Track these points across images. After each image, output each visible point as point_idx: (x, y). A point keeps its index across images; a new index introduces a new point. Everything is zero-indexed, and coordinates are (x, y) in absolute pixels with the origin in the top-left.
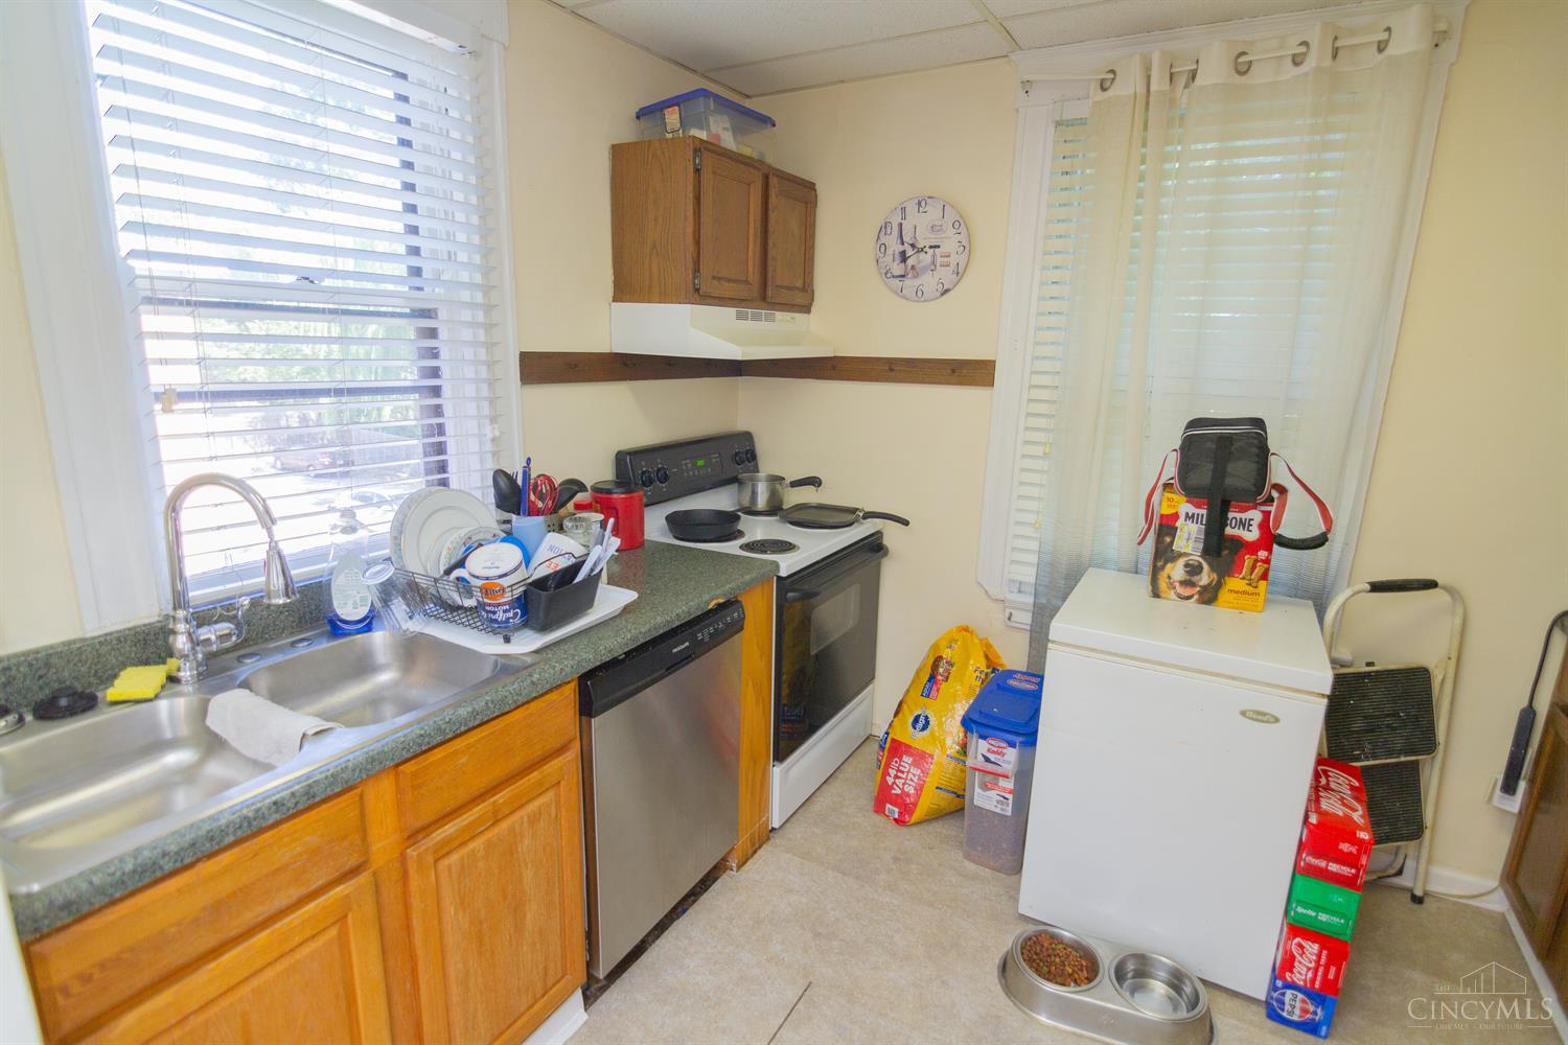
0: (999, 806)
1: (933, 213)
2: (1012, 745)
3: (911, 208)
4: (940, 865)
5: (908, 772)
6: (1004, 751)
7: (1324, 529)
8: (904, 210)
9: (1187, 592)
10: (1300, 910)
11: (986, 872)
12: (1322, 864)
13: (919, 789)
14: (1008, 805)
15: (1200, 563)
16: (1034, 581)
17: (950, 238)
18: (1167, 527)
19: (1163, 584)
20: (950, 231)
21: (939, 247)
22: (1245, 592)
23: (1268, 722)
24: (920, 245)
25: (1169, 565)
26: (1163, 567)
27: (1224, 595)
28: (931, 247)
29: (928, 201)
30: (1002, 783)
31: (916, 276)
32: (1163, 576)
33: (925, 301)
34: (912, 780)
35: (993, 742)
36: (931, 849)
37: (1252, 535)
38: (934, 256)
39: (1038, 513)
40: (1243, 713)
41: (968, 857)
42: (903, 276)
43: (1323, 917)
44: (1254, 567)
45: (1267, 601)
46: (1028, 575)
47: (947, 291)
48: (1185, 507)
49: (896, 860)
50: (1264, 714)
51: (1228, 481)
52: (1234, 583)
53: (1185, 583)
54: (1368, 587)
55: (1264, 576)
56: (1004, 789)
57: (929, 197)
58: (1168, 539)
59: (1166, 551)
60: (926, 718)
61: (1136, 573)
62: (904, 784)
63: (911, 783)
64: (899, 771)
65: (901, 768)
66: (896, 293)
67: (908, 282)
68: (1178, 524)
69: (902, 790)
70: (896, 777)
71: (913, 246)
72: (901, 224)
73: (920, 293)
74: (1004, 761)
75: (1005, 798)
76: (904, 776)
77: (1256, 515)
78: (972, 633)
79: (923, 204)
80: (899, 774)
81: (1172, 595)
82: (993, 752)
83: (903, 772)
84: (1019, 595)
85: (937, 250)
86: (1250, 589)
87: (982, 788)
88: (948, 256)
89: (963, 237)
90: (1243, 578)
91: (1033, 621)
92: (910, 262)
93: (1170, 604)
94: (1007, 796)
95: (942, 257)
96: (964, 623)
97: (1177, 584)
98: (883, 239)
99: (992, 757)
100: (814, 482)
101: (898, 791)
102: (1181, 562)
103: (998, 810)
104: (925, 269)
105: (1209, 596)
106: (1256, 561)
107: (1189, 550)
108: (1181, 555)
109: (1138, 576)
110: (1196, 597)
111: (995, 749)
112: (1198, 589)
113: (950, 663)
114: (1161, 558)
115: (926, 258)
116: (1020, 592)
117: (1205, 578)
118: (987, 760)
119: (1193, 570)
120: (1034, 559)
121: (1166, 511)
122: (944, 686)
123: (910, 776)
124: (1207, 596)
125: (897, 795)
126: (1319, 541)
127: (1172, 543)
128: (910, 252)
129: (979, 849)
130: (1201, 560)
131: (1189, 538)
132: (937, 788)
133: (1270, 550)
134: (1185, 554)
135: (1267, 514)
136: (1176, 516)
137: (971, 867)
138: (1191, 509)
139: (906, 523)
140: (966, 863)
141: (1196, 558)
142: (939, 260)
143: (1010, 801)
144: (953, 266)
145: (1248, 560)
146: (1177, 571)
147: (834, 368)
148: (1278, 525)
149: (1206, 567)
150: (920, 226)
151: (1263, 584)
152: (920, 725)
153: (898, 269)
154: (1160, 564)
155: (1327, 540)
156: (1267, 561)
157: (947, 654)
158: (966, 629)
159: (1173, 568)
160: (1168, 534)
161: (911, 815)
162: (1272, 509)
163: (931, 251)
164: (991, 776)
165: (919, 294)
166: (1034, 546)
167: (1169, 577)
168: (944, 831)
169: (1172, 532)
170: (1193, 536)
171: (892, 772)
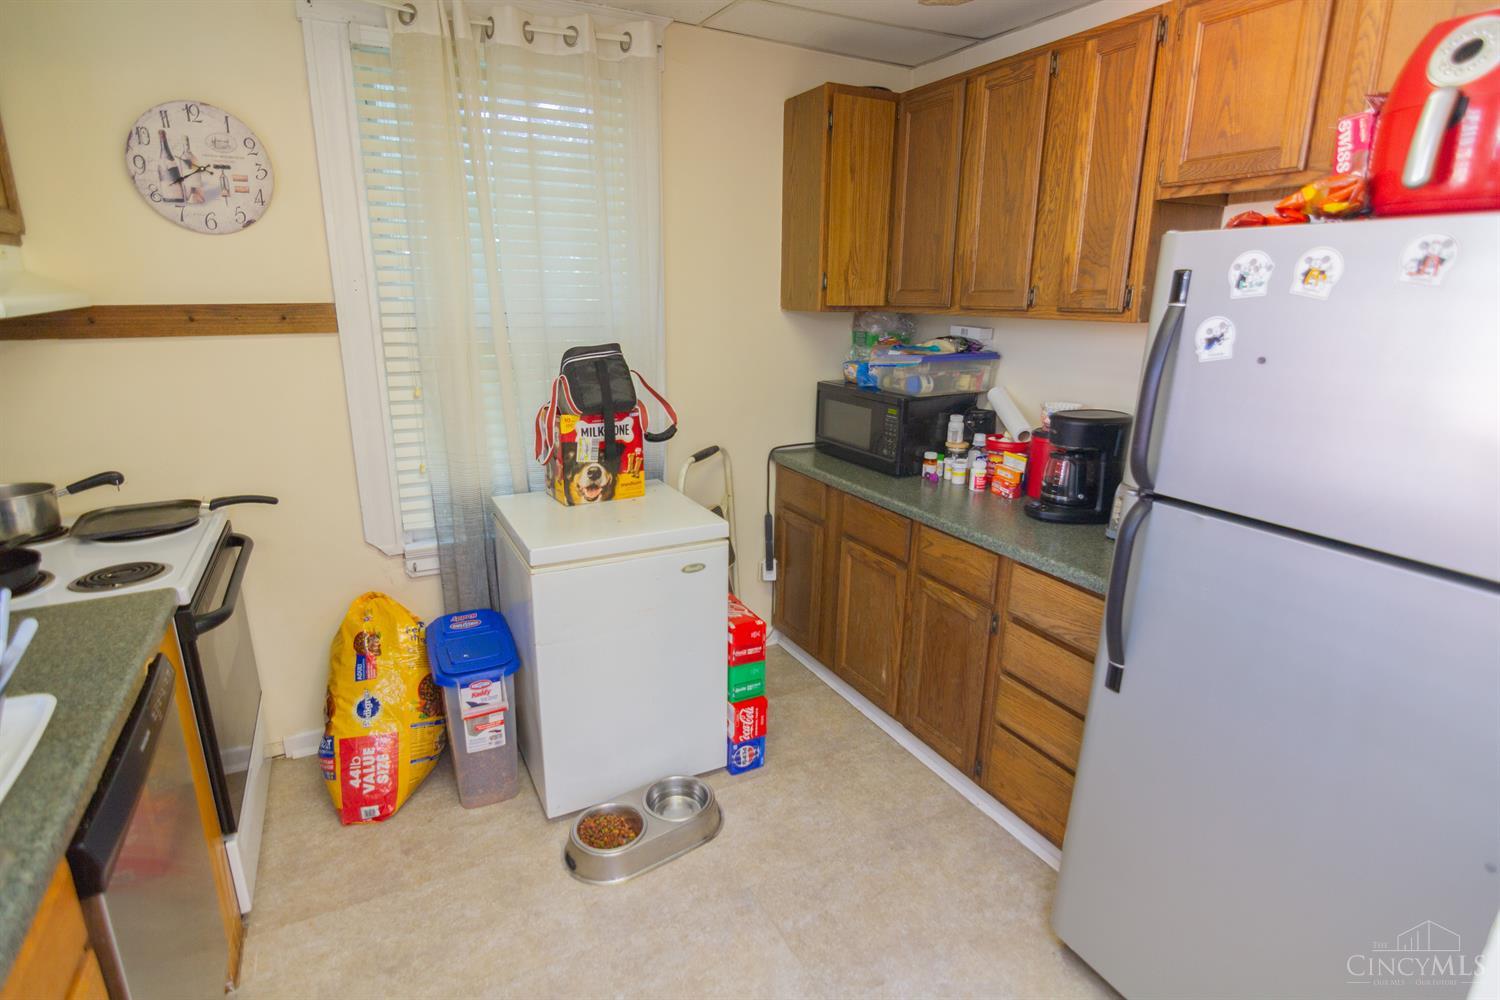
0: (494, 741)
1: (210, 126)
2: (497, 679)
3: (176, 114)
4: (450, 829)
5: (376, 763)
6: (488, 688)
7: (672, 423)
8: (164, 114)
9: (593, 494)
10: (738, 691)
11: (494, 808)
12: (744, 653)
13: (394, 774)
14: (501, 735)
15: (599, 468)
16: (430, 525)
17: (243, 158)
18: (569, 443)
19: (574, 493)
20: (243, 151)
21: (229, 167)
22: (632, 483)
23: (700, 570)
24: (201, 162)
25: (576, 476)
26: (572, 479)
27: (619, 490)
28: (216, 167)
29: (202, 108)
30: (493, 718)
31: (202, 201)
32: (573, 486)
33: (221, 234)
34: (382, 769)
35: (476, 686)
36: (430, 821)
37: (629, 437)
38: (223, 178)
39: (421, 457)
40: (684, 570)
41: (468, 806)
42: (181, 201)
43: (750, 688)
44: (634, 462)
45: (646, 485)
46: (426, 521)
47: (250, 223)
48: (580, 425)
49: (406, 852)
50: (695, 565)
51: (615, 397)
52: (625, 478)
53: (592, 487)
54: (694, 459)
55: (641, 468)
56: (496, 724)
57: (202, 104)
58: (572, 454)
59: (570, 466)
60: (373, 700)
61: (530, 491)
62: (375, 778)
63: (382, 772)
64: (363, 767)
65: (365, 764)
66: (175, 223)
67: (190, 209)
68: (577, 440)
69: (376, 784)
70: (362, 776)
71: (189, 163)
72: (163, 135)
73: (211, 224)
74: (491, 698)
75: (497, 731)
76: (372, 769)
77: (628, 421)
78: (383, 596)
79: (194, 110)
80: (365, 771)
81: (583, 500)
82: (479, 695)
83: (369, 767)
84: (415, 544)
85: (226, 171)
86: (635, 480)
87: (470, 734)
88: (246, 180)
89: (260, 159)
90: (629, 472)
91: (440, 564)
92: (188, 183)
93: (583, 507)
94: (499, 728)
95: (234, 180)
96: (369, 591)
97: (585, 490)
98: (136, 149)
99: (478, 700)
100: (112, 479)
101: (371, 788)
102: (585, 471)
103: (493, 746)
104: (213, 194)
105: (609, 493)
106: (635, 457)
107: (588, 460)
108: (584, 465)
109: (532, 494)
110: (600, 496)
111: (479, 691)
112: (601, 490)
113: (374, 636)
114: (569, 470)
115: (212, 181)
116: (414, 541)
117: (604, 480)
118: (473, 705)
119: (595, 475)
120: (427, 504)
121: (565, 430)
122: (379, 661)
123: (379, 766)
124: (608, 493)
125: (371, 793)
126: (670, 433)
127: (575, 456)
128: (184, 171)
129: (481, 791)
130: (599, 465)
131: (587, 451)
132: (412, 762)
133: (641, 446)
134: (587, 464)
135: (636, 419)
136: (573, 434)
137: (477, 812)
138: (585, 425)
139: (274, 501)
140: (472, 812)
141: (595, 465)
142: (232, 185)
143: (503, 732)
144: (254, 191)
145: (630, 457)
146: (582, 479)
147: (92, 322)
148: (645, 426)
149: (603, 470)
150: (196, 138)
151: (642, 473)
152: (368, 710)
153: (169, 190)
154: (569, 477)
155: (676, 430)
156: (641, 455)
157: (366, 628)
158: (374, 596)
159: (580, 477)
160: (571, 450)
161: (393, 805)
162: (639, 414)
163: (218, 172)
164: (480, 719)
165: (210, 226)
166: (424, 491)
167: (578, 486)
168: (429, 799)
169: (573, 446)
170: (590, 447)
171: (355, 774)
